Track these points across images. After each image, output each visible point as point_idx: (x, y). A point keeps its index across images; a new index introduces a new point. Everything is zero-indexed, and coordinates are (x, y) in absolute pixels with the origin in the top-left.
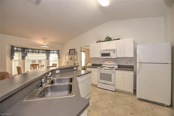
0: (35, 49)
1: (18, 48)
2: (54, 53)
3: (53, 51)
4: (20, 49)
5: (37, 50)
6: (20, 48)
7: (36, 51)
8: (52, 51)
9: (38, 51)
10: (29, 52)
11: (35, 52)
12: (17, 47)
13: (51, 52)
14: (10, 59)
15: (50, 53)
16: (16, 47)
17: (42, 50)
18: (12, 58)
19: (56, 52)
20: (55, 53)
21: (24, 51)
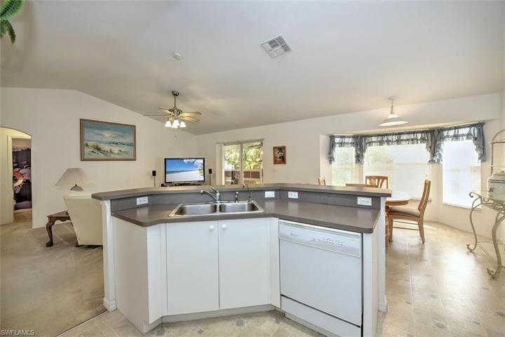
0: (387, 135)
1: (344, 137)
2: (456, 137)
3: (455, 128)
4: (350, 140)
5: (393, 134)
6: (349, 137)
7: (390, 138)
8: (450, 129)
9: (395, 138)
10: (370, 143)
11: (388, 142)
12: (342, 137)
13: (445, 133)
14: (327, 161)
15: (443, 138)
16: (338, 137)
17: (409, 133)
18: (331, 159)
19: (466, 131)
20: (463, 135)
21: (360, 142)
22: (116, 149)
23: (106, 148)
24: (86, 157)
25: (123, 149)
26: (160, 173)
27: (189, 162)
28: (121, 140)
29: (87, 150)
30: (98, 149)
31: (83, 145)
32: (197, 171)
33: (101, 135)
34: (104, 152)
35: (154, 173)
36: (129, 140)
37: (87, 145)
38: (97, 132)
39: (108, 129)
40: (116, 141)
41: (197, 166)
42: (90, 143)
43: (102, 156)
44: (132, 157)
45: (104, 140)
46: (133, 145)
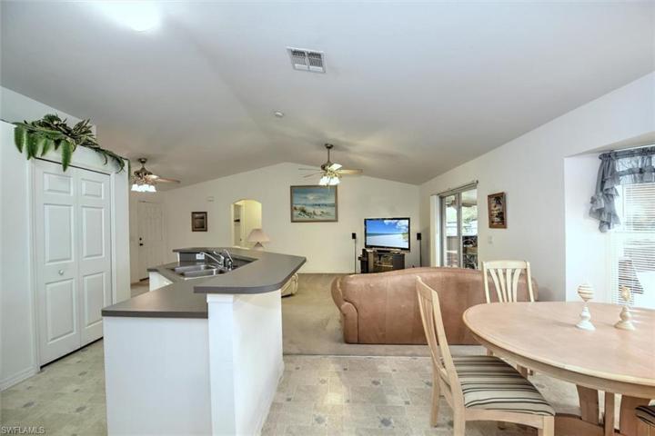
22: (318, 211)
23: (309, 209)
24: (295, 219)
25: (325, 211)
26: (360, 236)
27: (390, 223)
28: (323, 202)
29: (296, 213)
30: (304, 211)
31: (293, 209)
32: (401, 236)
33: (306, 198)
34: (308, 214)
35: (354, 236)
36: (332, 201)
37: (295, 209)
38: (303, 196)
39: (311, 192)
40: (317, 203)
41: (399, 229)
42: (298, 207)
43: (307, 218)
44: (334, 218)
45: (308, 203)
46: (335, 206)
